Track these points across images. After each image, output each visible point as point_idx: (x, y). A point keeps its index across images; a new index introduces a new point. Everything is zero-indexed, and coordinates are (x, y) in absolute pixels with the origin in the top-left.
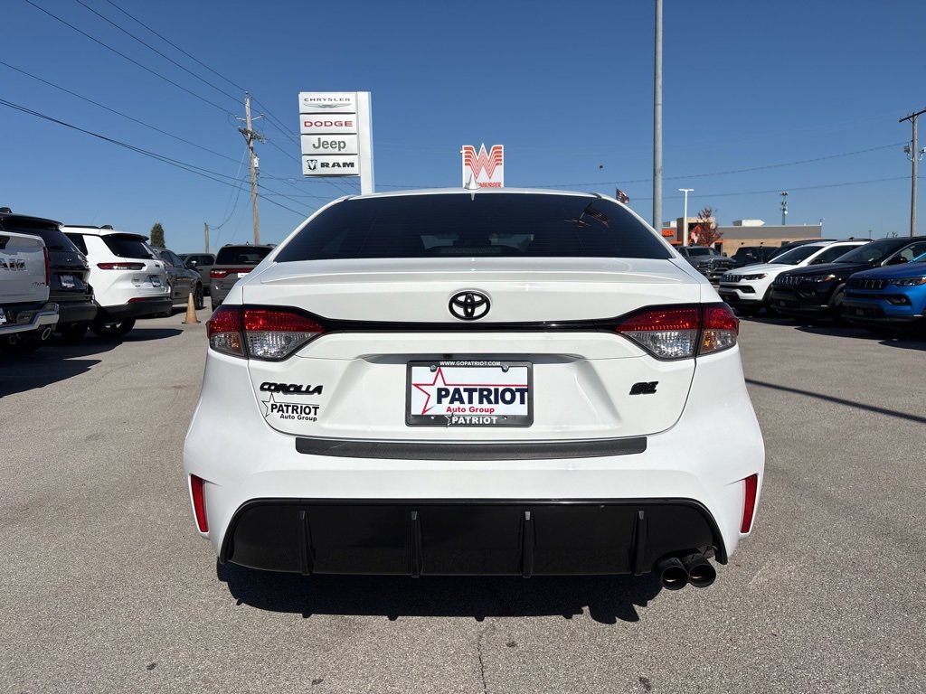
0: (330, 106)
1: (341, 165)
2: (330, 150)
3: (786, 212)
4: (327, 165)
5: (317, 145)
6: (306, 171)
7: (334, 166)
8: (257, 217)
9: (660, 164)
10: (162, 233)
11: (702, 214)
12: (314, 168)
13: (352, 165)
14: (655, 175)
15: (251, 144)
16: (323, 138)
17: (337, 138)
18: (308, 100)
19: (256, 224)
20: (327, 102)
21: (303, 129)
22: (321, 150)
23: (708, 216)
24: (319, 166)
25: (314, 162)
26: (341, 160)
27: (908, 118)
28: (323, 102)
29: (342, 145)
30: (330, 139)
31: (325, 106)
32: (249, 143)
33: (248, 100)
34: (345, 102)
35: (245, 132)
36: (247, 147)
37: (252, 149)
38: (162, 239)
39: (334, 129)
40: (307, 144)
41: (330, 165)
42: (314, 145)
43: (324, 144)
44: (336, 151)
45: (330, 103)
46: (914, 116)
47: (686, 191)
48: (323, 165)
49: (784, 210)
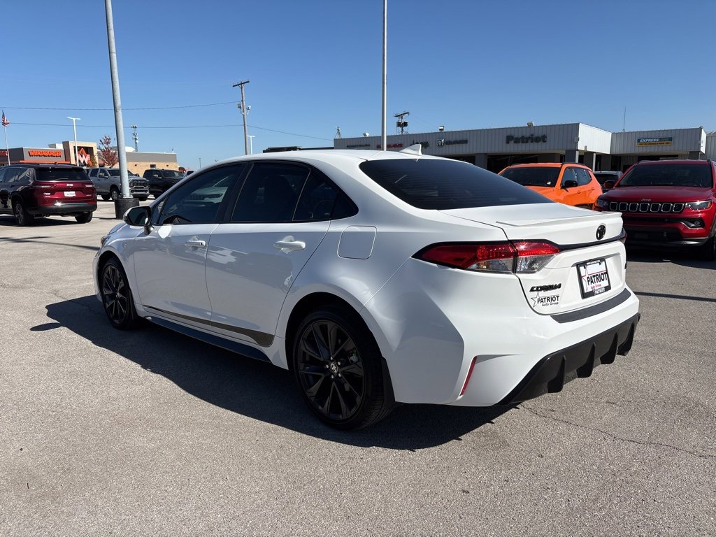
3: (137, 141)
9: (119, 103)
11: (103, 141)
14: (115, 111)
23: (108, 143)
27: (238, 85)
46: (241, 84)
47: (74, 119)
49: (136, 139)
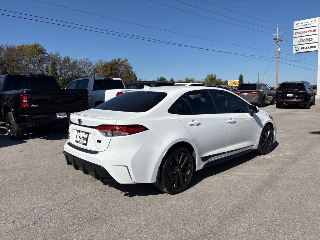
0: (307, 25)
1: (310, 47)
2: (306, 42)
4: (304, 48)
5: (300, 41)
6: (294, 51)
7: (306, 48)
8: (278, 70)
10: (242, 77)
12: (298, 50)
13: (315, 47)
15: (278, 43)
16: (302, 38)
17: (308, 37)
18: (297, 24)
19: (277, 72)
20: (306, 24)
21: (295, 36)
22: (302, 43)
24: (300, 49)
25: (298, 48)
26: (310, 45)
28: (304, 24)
29: (311, 40)
30: (305, 38)
31: (304, 25)
32: (277, 43)
33: (278, 27)
34: (313, 22)
35: (275, 39)
36: (276, 44)
37: (278, 45)
38: (242, 79)
39: (308, 34)
40: (296, 41)
41: (305, 48)
42: (299, 41)
43: (303, 40)
44: (308, 42)
45: (307, 24)
48: (302, 48)
